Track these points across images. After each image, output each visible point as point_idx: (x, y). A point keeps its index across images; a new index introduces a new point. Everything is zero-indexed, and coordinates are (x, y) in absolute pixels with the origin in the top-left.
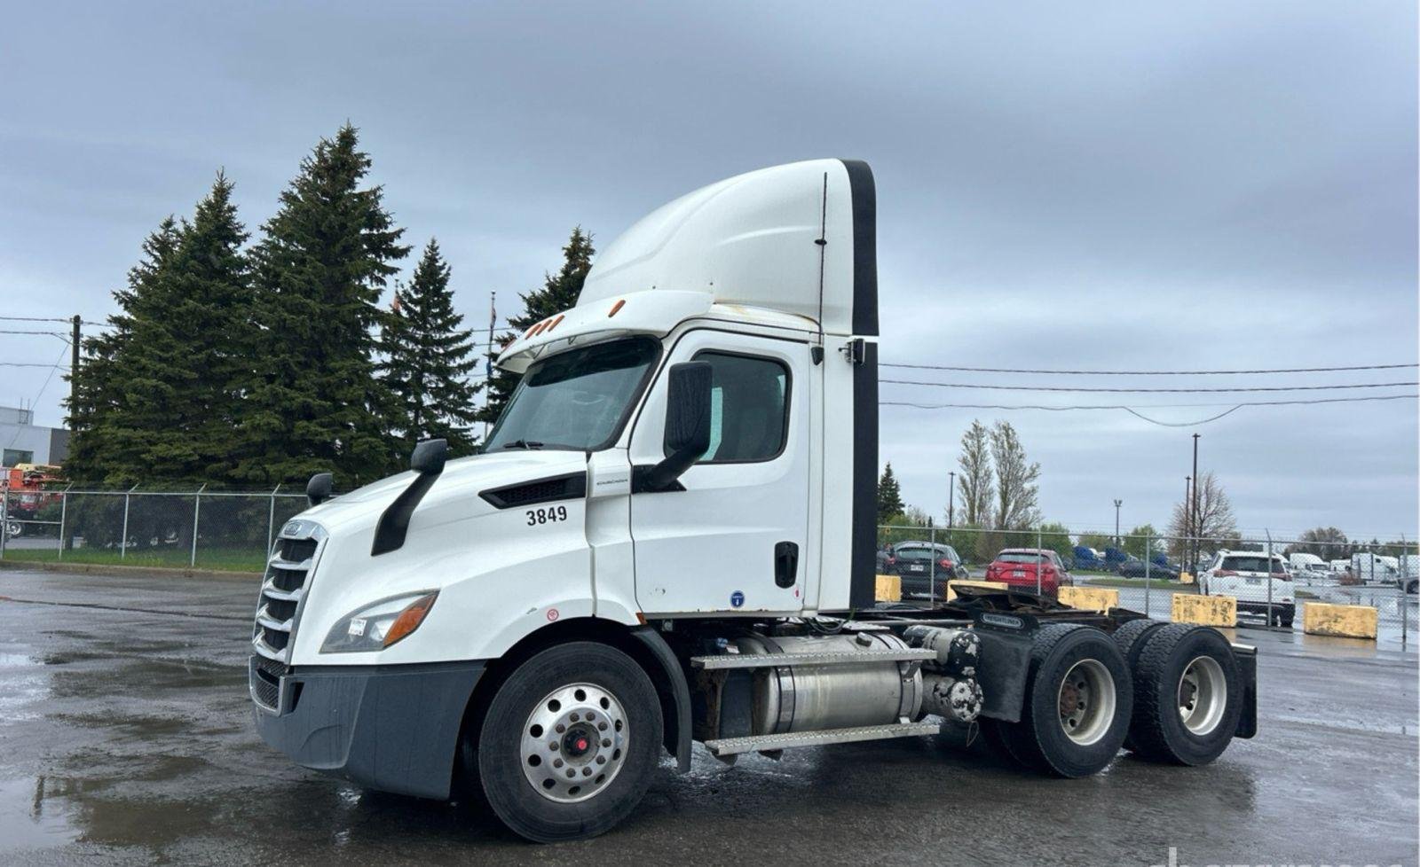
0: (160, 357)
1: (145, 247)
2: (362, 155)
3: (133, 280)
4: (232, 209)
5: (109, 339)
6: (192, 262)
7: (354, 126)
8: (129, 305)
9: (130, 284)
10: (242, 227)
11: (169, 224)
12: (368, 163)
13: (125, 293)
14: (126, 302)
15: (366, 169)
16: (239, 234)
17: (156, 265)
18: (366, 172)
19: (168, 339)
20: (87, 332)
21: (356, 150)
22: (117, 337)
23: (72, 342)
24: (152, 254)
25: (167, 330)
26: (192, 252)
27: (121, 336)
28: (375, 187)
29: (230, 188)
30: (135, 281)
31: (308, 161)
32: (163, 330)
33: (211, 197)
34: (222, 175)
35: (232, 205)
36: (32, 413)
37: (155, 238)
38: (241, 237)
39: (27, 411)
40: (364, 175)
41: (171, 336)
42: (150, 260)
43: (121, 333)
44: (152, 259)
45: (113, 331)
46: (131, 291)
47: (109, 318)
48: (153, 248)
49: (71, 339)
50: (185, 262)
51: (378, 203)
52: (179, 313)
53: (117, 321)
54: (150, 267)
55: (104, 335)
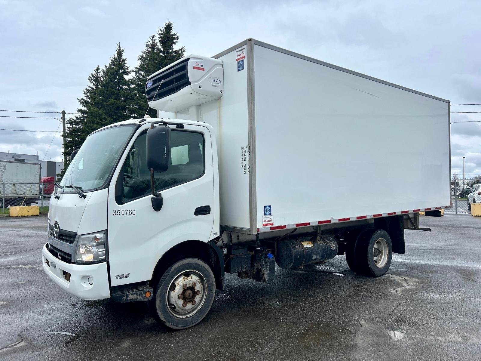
0: (101, 123)
1: (89, 80)
2: (175, 35)
3: (85, 93)
4: (124, 60)
5: (78, 119)
6: (111, 83)
7: (171, 22)
8: (85, 104)
9: (84, 95)
10: (129, 68)
11: (98, 69)
12: (177, 38)
13: (83, 99)
14: (84, 103)
15: (176, 40)
16: (128, 71)
17: (94, 87)
18: (177, 42)
19: (104, 116)
20: (68, 117)
21: (173, 32)
22: (81, 118)
23: (62, 121)
24: (92, 83)
25: (103, 113)
26: (110, 79)
27: (83, 117)
28: (181, 47)
29: (123, 51)
30: (86, 94)
31: (149, 42)
32: (102, 112)
33: (116, 56)
34: (119, 46)
35: (124, 58)
36: (39, 156)
37: (93, 76)
38: (128, 72)
39: (37, 156)
40: (176, 43)
41: (105, 115)
42: (91, 85)
43: (82, 116)
44: (92, 84)
45: (79, 115)
46: (85, 99)
47: (77, 110)
48: (92, 80)
49: (61, 120)
50: (108, 83)
51: (183, 54)
52: (107, 105)
53: (80, 111)
54: (92, 88)
55: (76, 117)
